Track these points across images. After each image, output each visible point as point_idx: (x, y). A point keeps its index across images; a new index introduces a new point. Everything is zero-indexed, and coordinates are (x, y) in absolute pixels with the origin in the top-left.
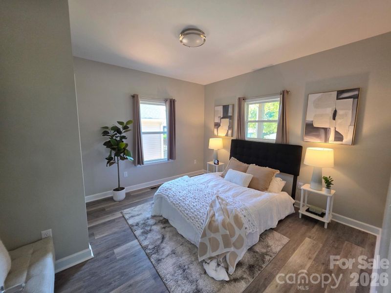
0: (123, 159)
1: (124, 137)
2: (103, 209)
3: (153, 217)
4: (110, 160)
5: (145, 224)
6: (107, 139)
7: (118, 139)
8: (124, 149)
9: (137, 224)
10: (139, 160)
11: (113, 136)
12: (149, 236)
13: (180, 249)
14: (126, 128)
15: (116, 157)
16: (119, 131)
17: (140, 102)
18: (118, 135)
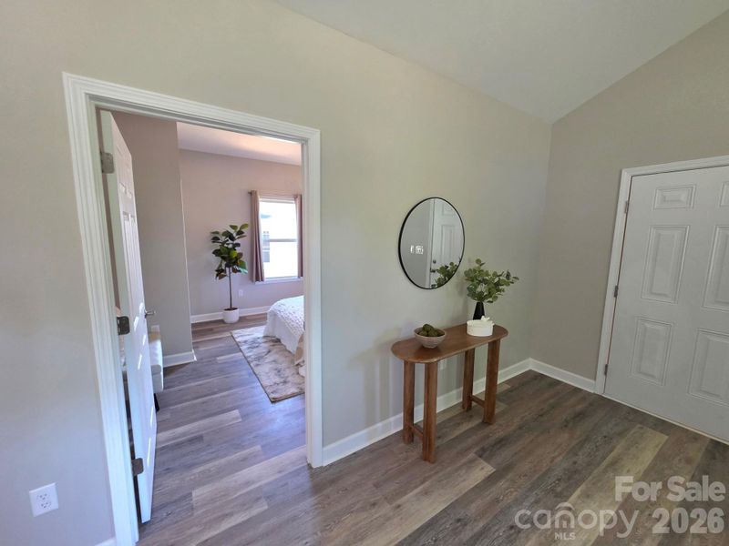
0: (235, 271)
1: (238, 245)
2: (211, 330)
3: (265, 337)
4: (220, 273)
5: (254, 342)
6: (217, 246)
7: (230, 246)
8: (237, 258)
9: (245, 342)
10: (257, 275)
11: (225, 242)
12: (255, 350)
13: (281, 359)
14: (240, 233)
15: (227, 269)
16: (232, 238)
17: (260, 199)
18: (230, 241)
